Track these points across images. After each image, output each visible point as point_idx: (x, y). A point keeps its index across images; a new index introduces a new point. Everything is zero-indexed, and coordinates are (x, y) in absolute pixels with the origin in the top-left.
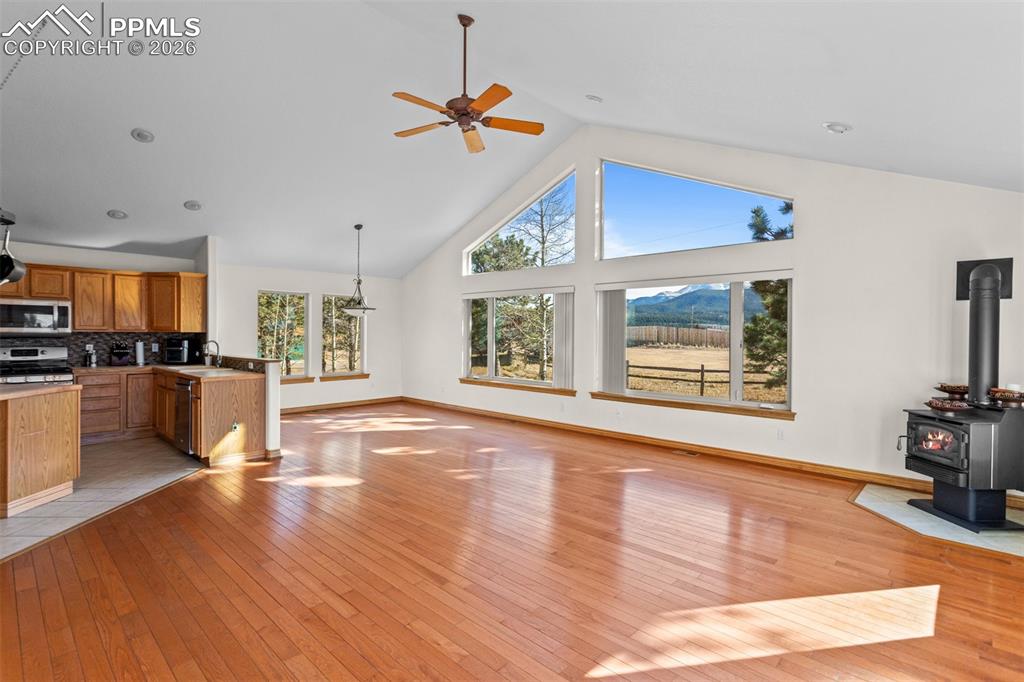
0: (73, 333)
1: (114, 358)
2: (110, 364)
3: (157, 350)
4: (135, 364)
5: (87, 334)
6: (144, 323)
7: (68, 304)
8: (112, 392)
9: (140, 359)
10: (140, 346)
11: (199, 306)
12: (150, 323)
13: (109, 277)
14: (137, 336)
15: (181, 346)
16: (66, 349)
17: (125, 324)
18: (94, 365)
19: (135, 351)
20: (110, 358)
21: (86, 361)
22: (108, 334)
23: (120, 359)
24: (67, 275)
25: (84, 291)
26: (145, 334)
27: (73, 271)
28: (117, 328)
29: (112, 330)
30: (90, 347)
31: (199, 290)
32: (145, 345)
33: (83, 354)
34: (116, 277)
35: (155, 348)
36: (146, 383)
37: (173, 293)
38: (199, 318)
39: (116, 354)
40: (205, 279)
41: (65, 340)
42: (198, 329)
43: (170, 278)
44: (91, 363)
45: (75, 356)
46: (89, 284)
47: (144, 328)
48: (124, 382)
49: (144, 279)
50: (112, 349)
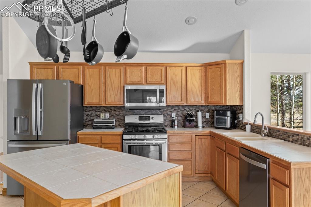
0: (166, 106)
1: (187, 123)
2: (184, 126)
3: (208, 118)
4: (197, 126)
5: (172, 107)
6: (203, 99)
7: (163, 87)
8: (187, 147)
9: (200, 124)
10: (200, 114)
11: (238, 85)
12: (207, 99)
13: (184, 68)
14: (198, 108)
15: (226, 116)
16: (163, 116)
17: (193, 100)
18: (176, 127)
19: (197, 118)
20: (184, 122)
21: (172, 124)
22: (183, 107)
23: (190, 123)
24: (164, 68)
25: (172, 79)
26: (202, 106)
27: (166, 66)
28: (189, 102)
29: (185, 104)
30: (174, 115)
31: (238, 72)
32: (202, 113)
33: (170, 119)
34: (188, 68)
35: (207, 116)
36: (206, 142)
37: (221, 76)
38: (238, 94)
39: (188, 120)
40: (242, 64)
41: (162, 111)
42: (237, 103)
43: (220, 65)
44: (175, 125)
45: (167, 120)
46: (174, 74)
47: (203, 103)
48: (194, 140)
49: (203, 68)
50: (186, 117)
